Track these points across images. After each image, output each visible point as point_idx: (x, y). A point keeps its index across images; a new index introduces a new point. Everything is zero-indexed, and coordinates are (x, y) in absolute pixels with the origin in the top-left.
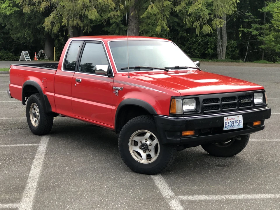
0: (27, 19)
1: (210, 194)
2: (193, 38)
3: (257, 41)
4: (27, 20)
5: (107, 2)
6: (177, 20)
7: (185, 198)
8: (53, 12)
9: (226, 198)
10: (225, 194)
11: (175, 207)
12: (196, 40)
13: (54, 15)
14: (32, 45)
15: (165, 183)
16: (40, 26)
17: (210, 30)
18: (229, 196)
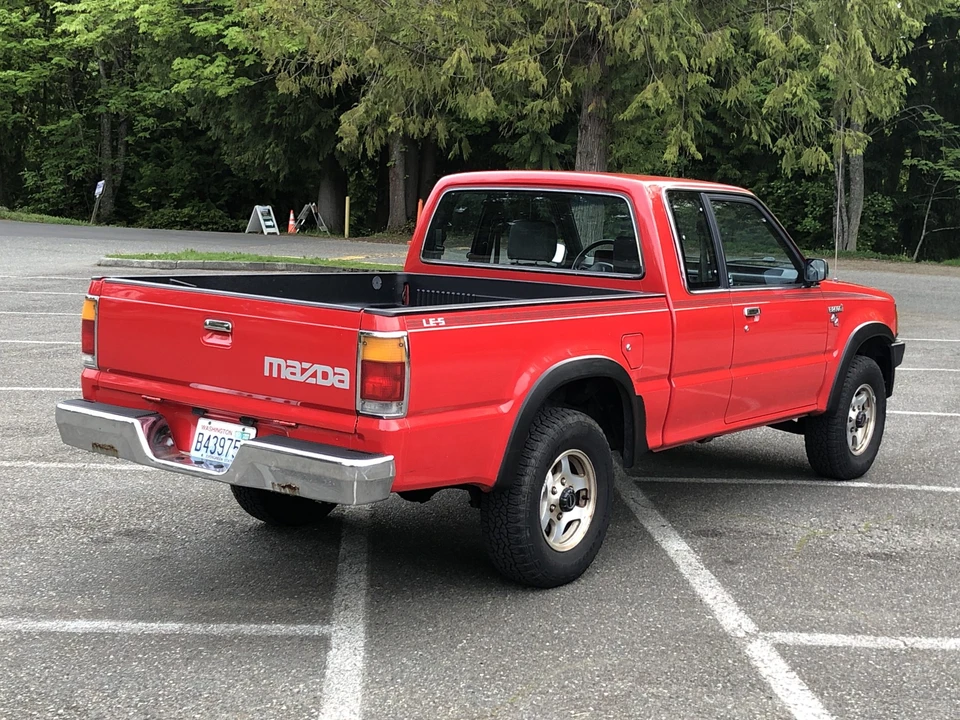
0: (274, 111)
1: (859, 633)
2: (760, 184)
3: (954, 199)
4: (272, 114)
5: (523, 74)
6: (714, 129)
7: (789, 638)
8: (364, 95)
9: (906, 645)
10: (902, 634)
11: (762, 660)
12: (770, 190)
13: (370, 104)
14: (281, 189)
15: (726, 597)
16: (311, 135)
17: (823, 162)
18: (913, 640)
